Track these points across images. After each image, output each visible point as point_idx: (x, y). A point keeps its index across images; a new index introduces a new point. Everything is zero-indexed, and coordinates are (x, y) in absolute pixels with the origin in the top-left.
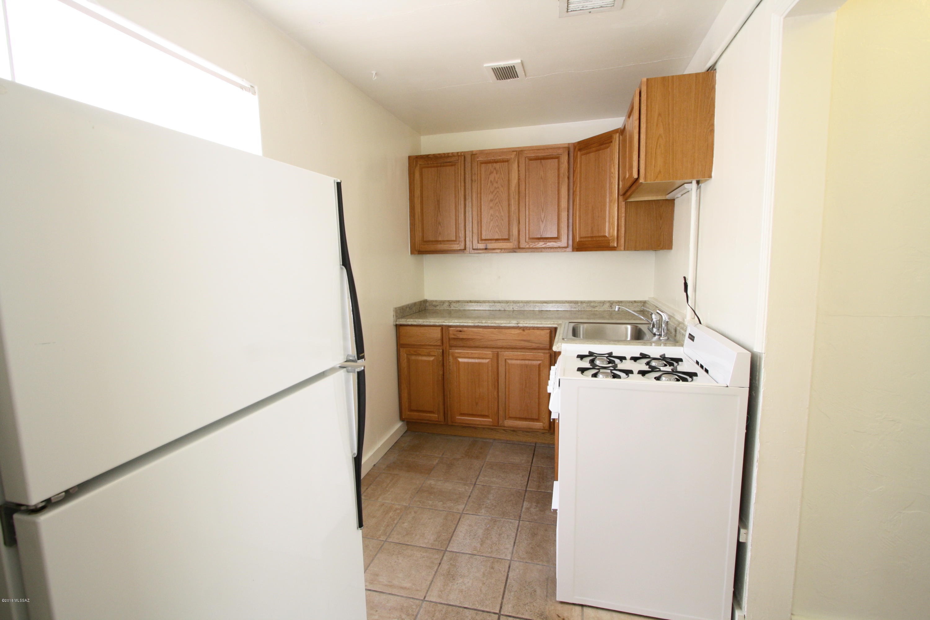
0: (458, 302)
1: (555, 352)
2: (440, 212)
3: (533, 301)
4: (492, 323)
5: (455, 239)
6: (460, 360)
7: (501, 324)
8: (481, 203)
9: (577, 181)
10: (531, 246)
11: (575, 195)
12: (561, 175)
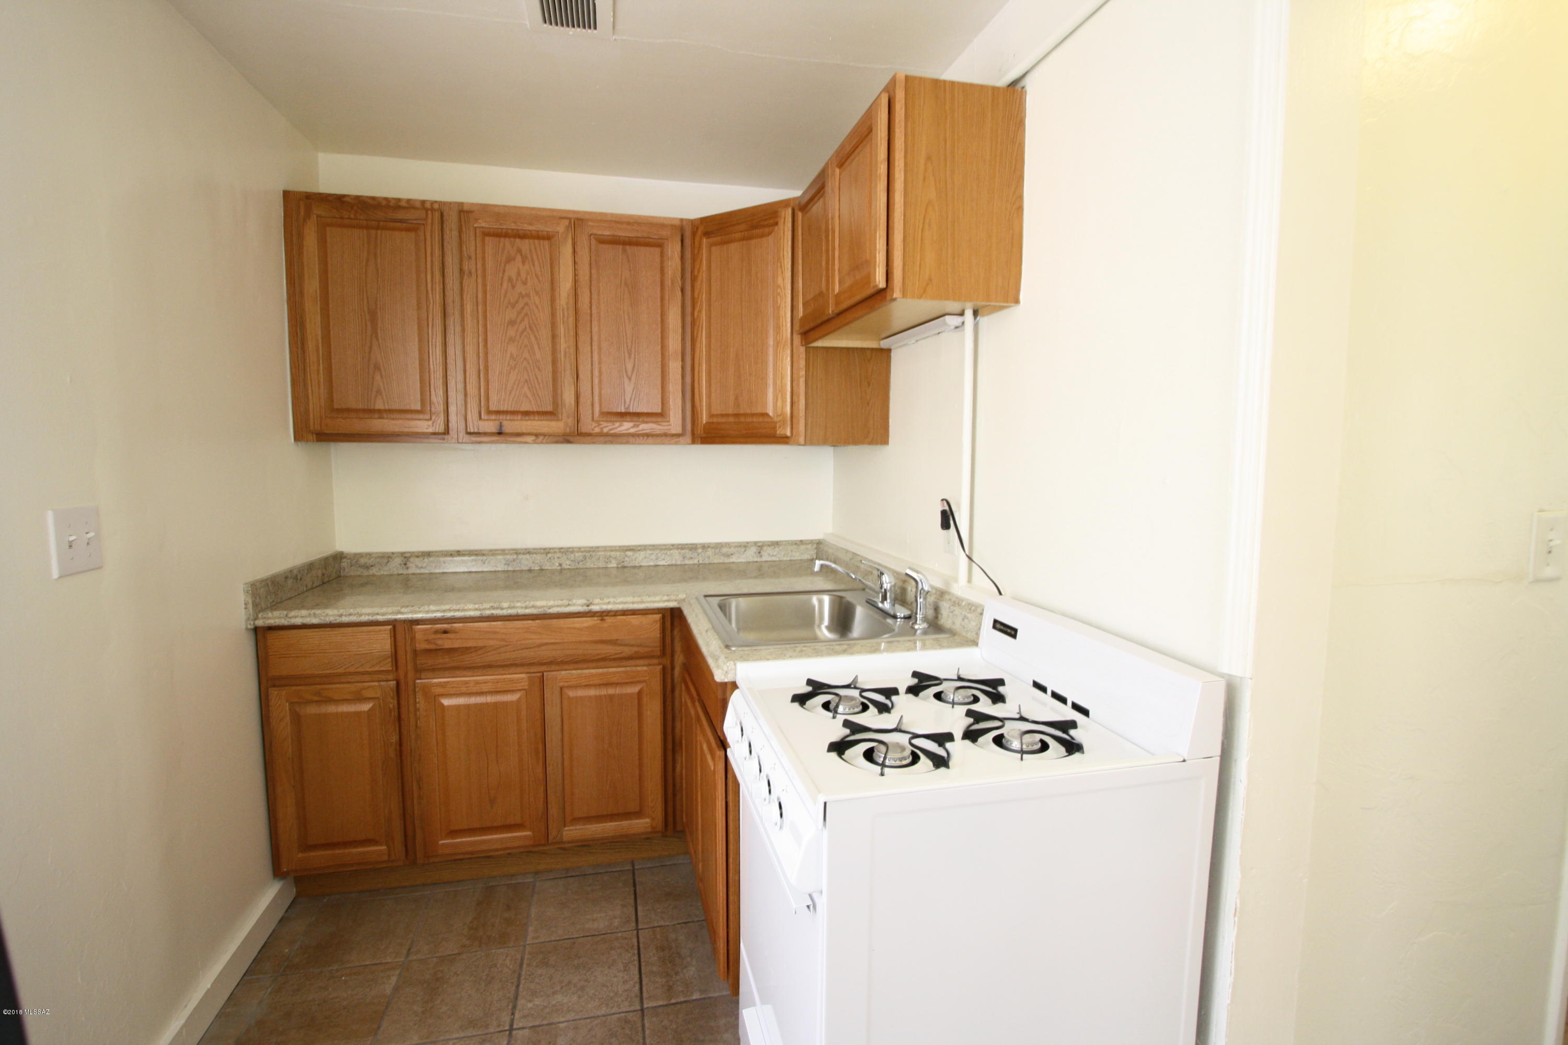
0: (428, 554)
1: (724, 685)
2: (377, 339)
3: (603, 547)
4: (526, 608)
5: (419, 408)
6: (446, 702)
7: (549, 609)
8: (485, 326)
9: (702, 297)
10: (605, 430)
11: (699, 326)
12: (668, 283)
